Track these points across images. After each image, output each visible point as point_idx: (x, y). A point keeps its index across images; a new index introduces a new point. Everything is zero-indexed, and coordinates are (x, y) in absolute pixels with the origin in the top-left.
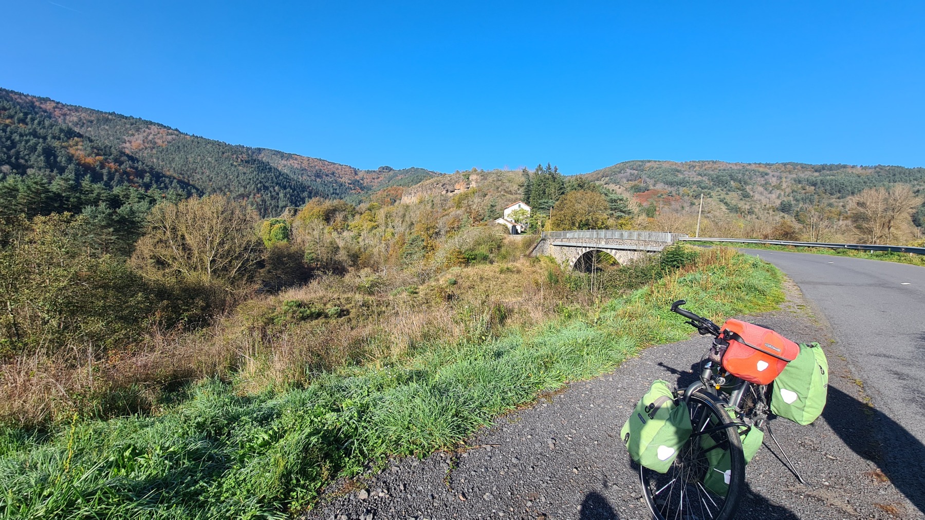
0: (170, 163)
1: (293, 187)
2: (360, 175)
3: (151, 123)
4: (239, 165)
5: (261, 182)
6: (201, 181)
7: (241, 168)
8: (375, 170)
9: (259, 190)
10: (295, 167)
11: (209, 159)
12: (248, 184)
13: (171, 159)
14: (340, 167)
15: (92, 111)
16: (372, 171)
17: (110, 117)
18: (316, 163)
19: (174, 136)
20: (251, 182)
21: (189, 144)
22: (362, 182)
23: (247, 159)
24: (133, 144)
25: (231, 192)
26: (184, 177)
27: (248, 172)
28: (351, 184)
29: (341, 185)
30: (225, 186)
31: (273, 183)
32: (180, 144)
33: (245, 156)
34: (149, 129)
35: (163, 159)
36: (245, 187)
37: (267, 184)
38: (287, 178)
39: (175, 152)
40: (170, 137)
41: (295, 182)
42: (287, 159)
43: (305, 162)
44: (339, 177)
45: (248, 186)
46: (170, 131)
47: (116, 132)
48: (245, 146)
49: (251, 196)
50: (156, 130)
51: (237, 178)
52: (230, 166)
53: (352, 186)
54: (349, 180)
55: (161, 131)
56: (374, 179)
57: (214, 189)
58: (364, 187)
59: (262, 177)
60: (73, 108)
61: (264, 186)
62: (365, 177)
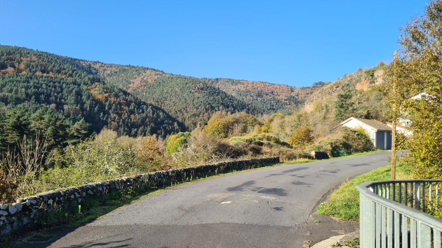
0: (152, 95)
1: (234, 106)
2: (296, 92)
3: (148, 69)
4: (196, 92)
5: (209, 104)
6: (169, 105)
7: (196, 94)
8: (310, 86)
9: (207, 110)
10: (241, 90)
11: (177, 89)
12: (200, 106)
13: (153, 92)
14: (278, 87)
15: (118, 66)
16: (306, 88)
17: (126, 68)
18: (259, 86)
19: (159, 76)
20: (202, 104)
21: (166, 80)
22: (297, 97)
23: (202, 87)
24: (135, 84)
25: (187, 112)
26: (158, 104)
27: (201, 96)
28: (286, 100)
29: (278, 101)
30: (184, 109)
31: (218, 104)
32: (161, 81)
33: (201, 84)
34: (145, 73)
35: (149, 92)
36: (197, 108)
37: (214, 105)
38: (232, 99)
39: (157, 87)
40: (156, 77)
41: (237, 102)
42: (236, 84)
43: (250, 86)
44: (277, 95)
45: (199, 108)
46: (157, 73)
47: (127, 77)
48: (208, 78)
49: (201, 115)
50: (149, 73)
51: (193, 102)
52: (189, 93)
53: (287, 102)
54: (286, 96)
55: (152, 73)
56: (308, 94)
57: (176, 111)
58: (298, 102)
59: (211, 99)
60: (110, 65)
61: (211, 106)
62: (300, 93)
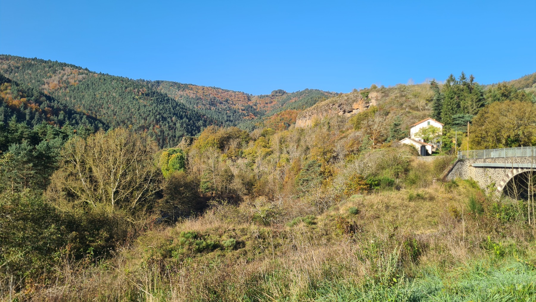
0: (80, 101)
1: (189, 116)
2: (253, 100)
3: (65, 65)
4: (140, 98)
5: (159, 114)
6: (106, 115)
7: (141, 101)
8: (269, 94)
9: (158, 121)
10: (191, 97)
11: (114, 94)
12: (148, 116)
13: (81, 97)
14: (233, 94)
15: (19, 59)
16: (264, 96)
17: (33, 62)
18: (210, 92)
19: (84, 75)
20: (151, 114)
21: (97, 82)
22: (255, 107)
23: (147, 92)
24: (50, 85)
25: (132, 124)
26: (92, 113)
27: (148, 104)
28: (244, 110)
29: (235, 112)
30: (128, 119)
31: (170, 113)
32: (89, 82)
33: (145, 89)
34: (64, 70)
35: (75, 97)
36: (145, 119)
37: (165, 115)
38: (183, 108)
39: (85, 90)
40: (81, 77)
41: (191, 111)
42: (184, 89)
43: (201, 92)
44: (233, 104)
45: (148, 118)
46: (81, 71)
47: (37, 76)
48: (145, 80)
49: (151, 128)
50: (69, 71)
51: (138, 110)
52: (132, 100)
53: (245, 112)
54: (243, 106)
55: (74, 71)
56: (267, 103)
57: (118, 122)
58: (257, 113)
59: (161, 108)
60: (4, 57)
61: (163, 117)
62: (258, 102)
